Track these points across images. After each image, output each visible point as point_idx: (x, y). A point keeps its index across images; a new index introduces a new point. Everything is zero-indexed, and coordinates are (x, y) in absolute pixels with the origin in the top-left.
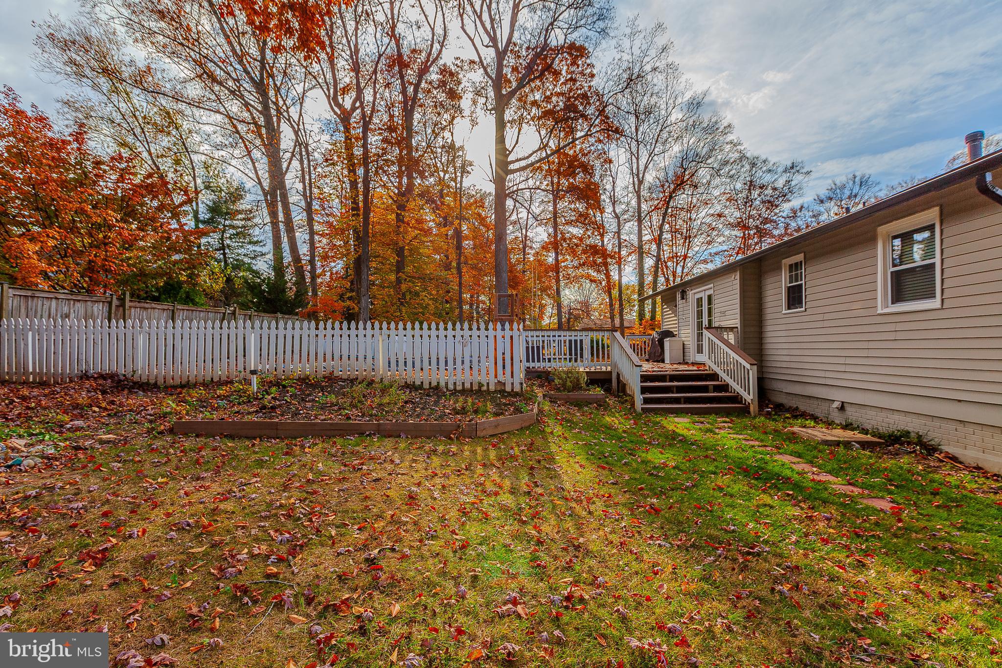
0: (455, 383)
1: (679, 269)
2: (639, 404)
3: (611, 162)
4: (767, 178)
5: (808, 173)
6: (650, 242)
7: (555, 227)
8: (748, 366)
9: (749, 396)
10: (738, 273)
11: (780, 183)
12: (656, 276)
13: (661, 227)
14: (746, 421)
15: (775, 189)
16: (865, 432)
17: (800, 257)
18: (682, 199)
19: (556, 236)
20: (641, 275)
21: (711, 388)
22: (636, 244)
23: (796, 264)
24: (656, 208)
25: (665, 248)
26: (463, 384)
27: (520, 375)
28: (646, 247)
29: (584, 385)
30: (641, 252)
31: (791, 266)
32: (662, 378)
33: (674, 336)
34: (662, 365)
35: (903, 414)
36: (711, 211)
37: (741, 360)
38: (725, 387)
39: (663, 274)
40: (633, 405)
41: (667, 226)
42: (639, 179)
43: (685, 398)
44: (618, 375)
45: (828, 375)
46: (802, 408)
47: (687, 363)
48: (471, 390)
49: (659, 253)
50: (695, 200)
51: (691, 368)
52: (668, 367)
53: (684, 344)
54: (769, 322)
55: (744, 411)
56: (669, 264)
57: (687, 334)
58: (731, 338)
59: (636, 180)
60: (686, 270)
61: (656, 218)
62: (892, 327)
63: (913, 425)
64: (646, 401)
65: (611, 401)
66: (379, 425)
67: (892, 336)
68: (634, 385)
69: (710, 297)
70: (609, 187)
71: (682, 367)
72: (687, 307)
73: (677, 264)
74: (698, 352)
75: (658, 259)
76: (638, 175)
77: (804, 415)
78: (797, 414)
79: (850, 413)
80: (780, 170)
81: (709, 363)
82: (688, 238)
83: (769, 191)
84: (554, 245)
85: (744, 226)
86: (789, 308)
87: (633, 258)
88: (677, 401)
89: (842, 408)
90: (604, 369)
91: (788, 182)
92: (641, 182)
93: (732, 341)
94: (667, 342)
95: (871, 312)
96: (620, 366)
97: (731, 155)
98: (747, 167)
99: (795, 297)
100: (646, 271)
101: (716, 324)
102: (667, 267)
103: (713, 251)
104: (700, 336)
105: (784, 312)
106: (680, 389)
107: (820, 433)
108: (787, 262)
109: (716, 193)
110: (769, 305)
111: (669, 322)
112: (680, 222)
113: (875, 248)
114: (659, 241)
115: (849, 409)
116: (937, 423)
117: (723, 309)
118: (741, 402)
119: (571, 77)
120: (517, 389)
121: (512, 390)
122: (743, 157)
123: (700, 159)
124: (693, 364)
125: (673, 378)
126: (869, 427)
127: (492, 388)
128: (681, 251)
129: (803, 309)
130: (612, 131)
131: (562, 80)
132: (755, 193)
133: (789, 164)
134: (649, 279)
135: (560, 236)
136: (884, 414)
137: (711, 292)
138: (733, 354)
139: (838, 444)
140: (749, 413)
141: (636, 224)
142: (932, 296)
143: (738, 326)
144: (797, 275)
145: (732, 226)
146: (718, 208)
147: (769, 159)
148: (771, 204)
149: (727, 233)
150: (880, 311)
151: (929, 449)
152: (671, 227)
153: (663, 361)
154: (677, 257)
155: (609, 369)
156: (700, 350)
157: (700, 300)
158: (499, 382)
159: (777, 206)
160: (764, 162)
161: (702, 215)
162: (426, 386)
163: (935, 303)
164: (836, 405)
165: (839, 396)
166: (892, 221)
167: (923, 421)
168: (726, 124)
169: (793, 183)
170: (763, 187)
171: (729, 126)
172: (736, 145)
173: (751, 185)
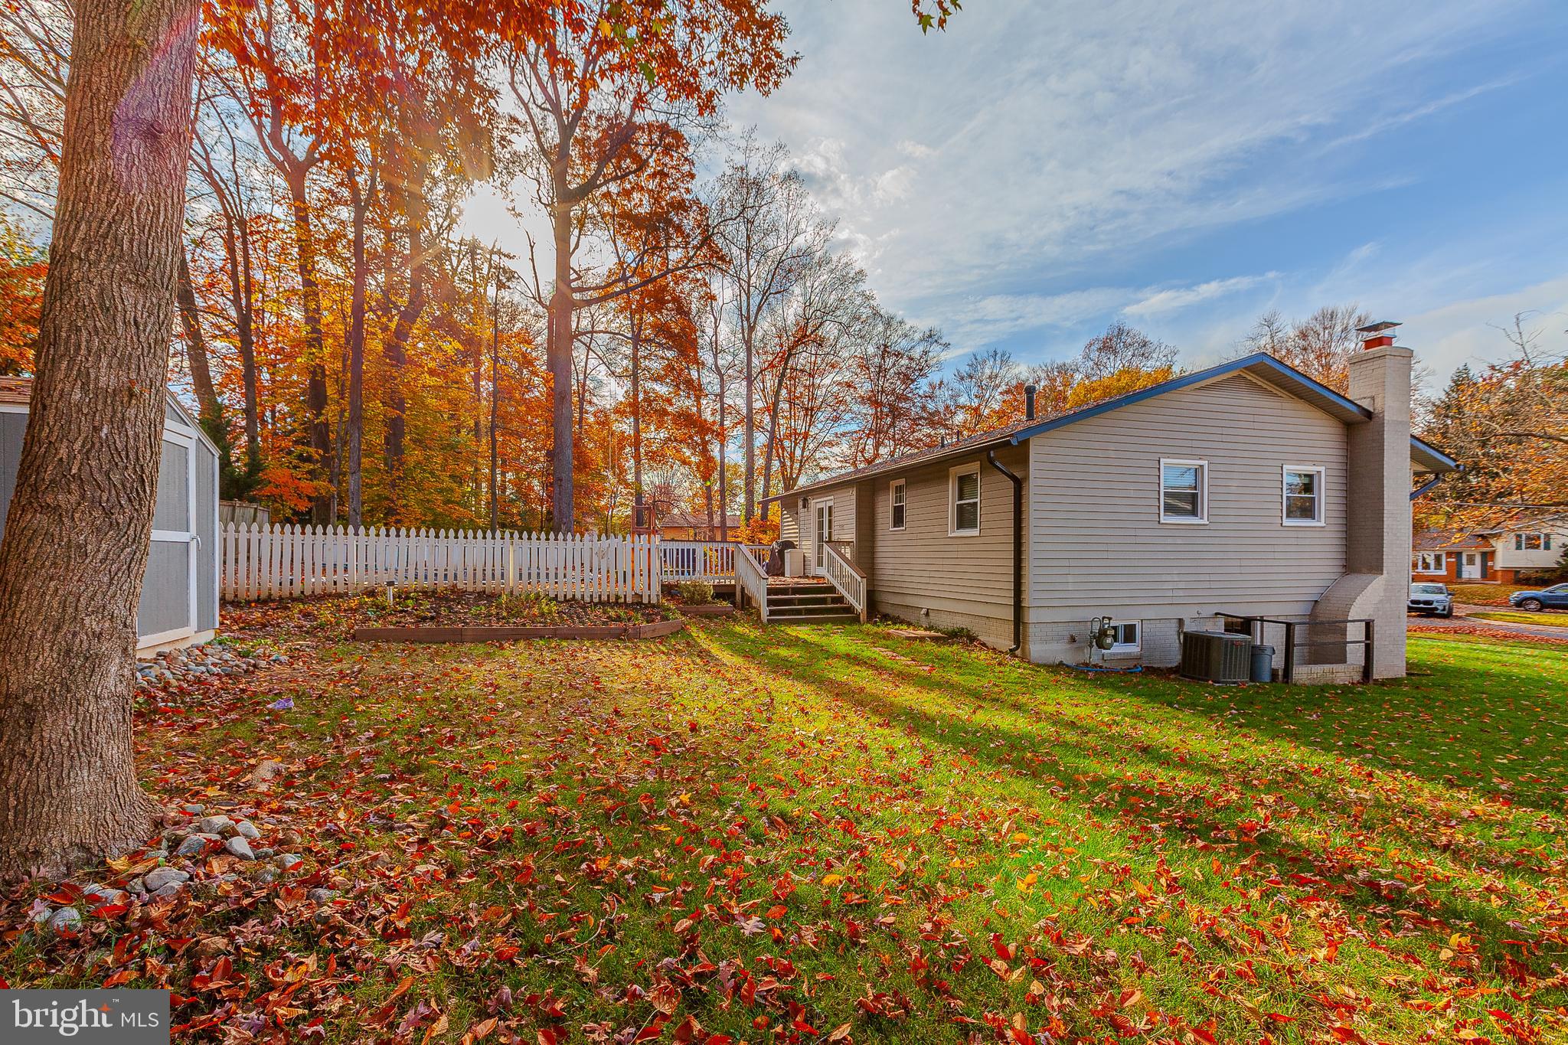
0: (591, 596)
1: (798, 452)
2: (765, 616)
3: (713, 298)
4: (903, 344)
5: (947, 345)
6: (762, 411)
7: (635, 383)
8: (859, 579)
9: (860, 607)
10: (855, 489)
11: (917, 353)
12: (769, 460)
13: (777, 394)
14: (856, 627)
15: (911, 359)
16: (938, 631)
18: (803, 358)
19: (636, 395)
20: (750, 456)
21: (829, 600)
22: (744, 411)
24: (772, 365)
25: (782, 421)
26: (600, 596)
27: (656, 588)
28: (757, 417)
29: (710, 599)
30: (750, 423)
32: (784, 591)
33: (794, 547)
34: (783, 579)
36: (838, 378)
37: (854, 574)
38: (841, 599)
39: (778, 456)
40: (759, 616)
41: (784, 392)
42: (749, 326)
43: (806, 609)
44: (743, 589)
45: (917, 586)
46: (902, 617)
47: (807, 577)
48: (609, 602)
49: (773, 428)
50: (819, 361)
51: (811, 581)
52: (788, 580)
53: (804, 556)
54: (879, 538)
55: (856, 620)
56: (787, 443)
57: (808, 547)
58: (848, 552)
59: (745, 324)
60: (806, 453)
61: (770, 381)
62: (957, 548)
64: (772, 613)
65: (738, 613)
66: (556, 630)
67: (953, 555)
68: (761, 599)
69: (830, 508)
70: (710, 331)
71: (802, 581)
72: (809, 516)
73: (796, 444)
74: (818, 565)
75: (772, 437)
76: (748, 319)
77: (902, 622)
78: (897, 620)
79: (932, 617)
80: (917, 336)
81: (828, 576)
82: (810, 412)
83: (904, 362)
84: (634, 408)
85: (876, 402)
86: (894, 526)
87: (740, 431)
88: (798, 612)
89: (927, 613)
90: (728, 583)
91: (926, 353)
92: (752, 329)
93: (848, 556)
94: (788, 553)
95: (946, 534)
96: (745, 579)
97: (862, 309)
98: (880, 328)
99: (898, 518)
100: (757, 452)
101: (835, 538)
102: (783, 449)
103: (840, 430)
104: (820, 547)
105: (891, 529)
106: (802, 602)
107: (906, 631)
108: (894, 483)
109: (845, 354)
110: (880, 521)
111: (789, 532)
112: (800, 389)
113: (948, 484)
114: (773, 410)
115: (931, 613)
116: (976, 620)
117: (842, 523)
119: (662, 170)
120: (654, 601)
121: (650, 602)
122: (876, 314)
123: (827, 312)
124: (813, 578)
125: (796, 591)
126: (942, 627)
127: (629, 600)
128: (801, 426)
129: (903, 528)
130: (718, 259)
131: (650, 171)
132: (889, 362)
133: (927, 331)
134: (760, 462)
135: (641, 396)
137: (831, 503)
138: (848, 568)
139: (915, 639)
140: (859, 622)
141: (744, 383)
142: (975, 526)
143: (855, 540)
145: (863, 400)
146: (847, 376)
147: (906, 320)
148: (907, 379)
149: (855, 408)
150: (951, 534)
151: (972, 639)
152: (789, 393)
153: (783, 575)
154: (795, 434)
155: (733, 582)
156: (820, 563)
157: (821, 511)
158: (636, 594)
159: (913, 381)
160: (901, 323)
161: (828, 382)
162: (561, 598)
163: (975, 532)
164: (924, 611)
165: (926, 604)
167: (969, 618)
168: (857, 270)
169: (931, 354)
170: (898, 355)
171: (861, 272)
172: (868, 298)
173: (885, 351)
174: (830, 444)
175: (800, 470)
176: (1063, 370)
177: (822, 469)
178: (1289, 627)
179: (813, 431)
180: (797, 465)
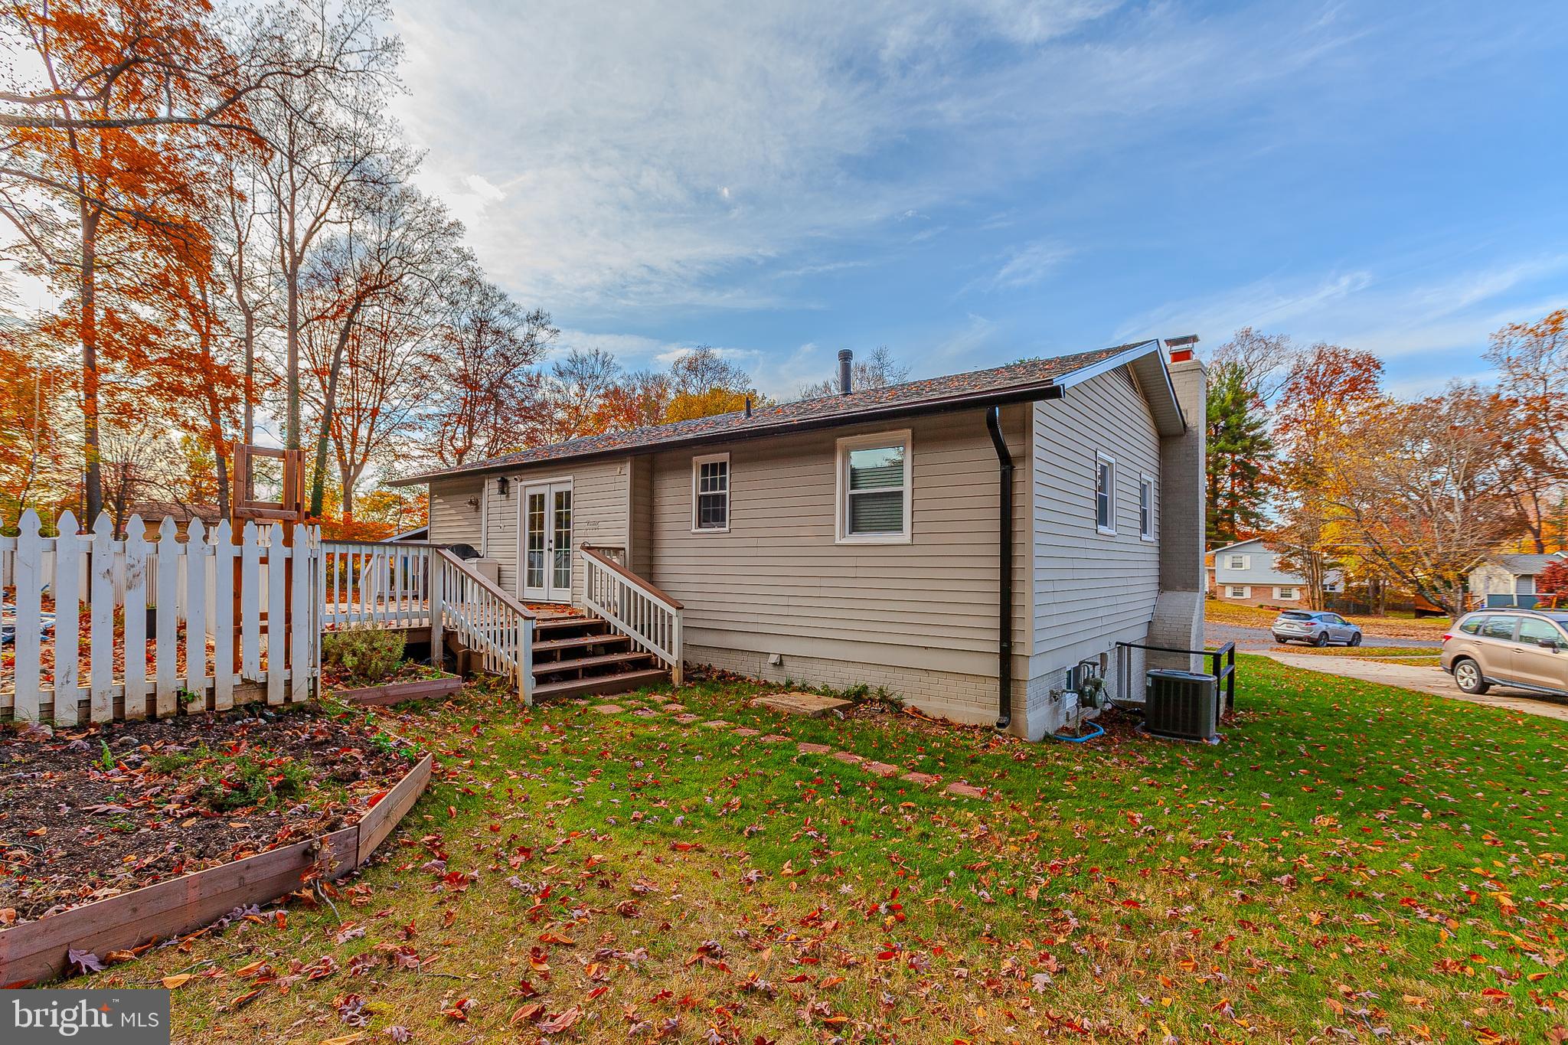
0: (85, 705)
1: (363, 432)
2: (527, 689)
3: (237, 197)
4: (504, 323)
5: (552, 331)
6: (313, 375)
8: (671, 610)
10: (628, 465)
11: (520, 334)
15: (513, 341)
16: (827, 692)
17: (724, 457)
18: (371, 312)
19: (88, 311)
20: (294, 428)
23: (714, 465)
24: (324, 315)
26: (120, 701)
27: (309, 658)
28: (303, 382)
30: (294, 388)
31: (705, 468)
33: (477, 554)
35: (860, 666)
36: (420, 348)
37: (657, 601)
39: (335, 433)
42: (292, 253)
45: (761, 619)
48: (152, 716)
49: (327, 398)
50: (393, 321)
53: (499, 571)
54: (665, 544)
55: (663, 680)
56: (347, 422)
57: (506, 554)
59: (287, 254)
60: (375, 435)
62: (852, 562)
63: (873, 680)
64: (542, 679)
67: (852, 573)
73: (359, 422)
74: (531, 584)
75: (326, 409)
76: (291, 245)
79: (790, 669)
82: (381, 384)
83: (505, 342)
85: (470, 384)
86: (700, 526)
87: (278, 396)
89: (779, 664)
90: (415, 624)
91: (531, 335)
92: (297, 260)
95: (827, 541)
97: (456, 270)
98: (477, 298)
99: (712, 511)
100: (304, 427)
101: (574, 540)
102: (342, 428)
103: (425, 411)
104: (534, 556)
105: (694, 530)
108: (699, 460)
109: (428, 320)
110: (666, 518)
112: (368, 352)
113: (834, 463)
115: (787, 662)
116: (899, 674)
117: (592, 518)
118: (655, 667)
121: (288, 699)
122: (470, 283)
127: (223, 702)
128: (368, 402)
129: (727, 529)
133: (533, 313)
136: (836, 667)
137: (568, 487)
138: (644, 593)
140: (671, 683)
141: (286, 332)
142: (899, 528)
143: (627, 547)
144: (714, 481)
146: (430, 345)
149: (446, 388)
150: (838, 542)
154: (360, 409)
155: (426, 623)
158: (246, 682)
160: (502, 296)
161: (405, 350)
163: (905, 537)
164: (774, 659)
165: (777, 648)
166: (856, 434)
167: (883, 672)
168: (452, 220)
169: (536, 338)
170: (497, 332)
171: (457, 224)
172: (466, 258)
173: (481, 325)
174: (411, 426)
175: (365, 456)
176: (659, 381)
177: (397, 457)
178: (1217, 658)
179: (385, 407)
180: (361, 449)
